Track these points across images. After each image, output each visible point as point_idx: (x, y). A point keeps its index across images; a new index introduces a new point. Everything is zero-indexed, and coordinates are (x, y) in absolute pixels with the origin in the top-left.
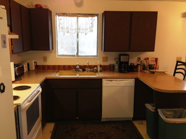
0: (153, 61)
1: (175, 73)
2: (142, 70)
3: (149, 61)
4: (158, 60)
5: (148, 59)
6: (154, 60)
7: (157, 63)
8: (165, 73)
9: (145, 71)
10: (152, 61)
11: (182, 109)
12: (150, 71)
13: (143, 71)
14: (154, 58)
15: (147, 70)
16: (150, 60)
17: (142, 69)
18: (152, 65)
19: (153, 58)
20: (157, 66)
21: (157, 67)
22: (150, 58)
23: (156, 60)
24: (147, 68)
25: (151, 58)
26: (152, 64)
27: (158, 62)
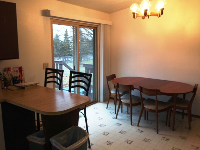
0: (17, 71)
1: (46, 83)
2: (5, 86)
3: (11, 72)
4: (22, 69)
5: (9, 70)
6: (18, 69)
7: (21, 73)
8: (38, 86)
9: (9, 87)
10: (15, 72)
11: (74, 126)
12: (17, 86)
13: (5, 88)
14: (17, 67)
15: (11, 85)
16: (12, 70)
17: (3, 85)
18: (17, 77)
19: (15, 68)
20: (23, 77)
21: (23, 79)
22: (11, 68)
23: (20, 69)
24: (10, 83)
25: (14, 68)
26: (16, 75)
27: (23, 72)
